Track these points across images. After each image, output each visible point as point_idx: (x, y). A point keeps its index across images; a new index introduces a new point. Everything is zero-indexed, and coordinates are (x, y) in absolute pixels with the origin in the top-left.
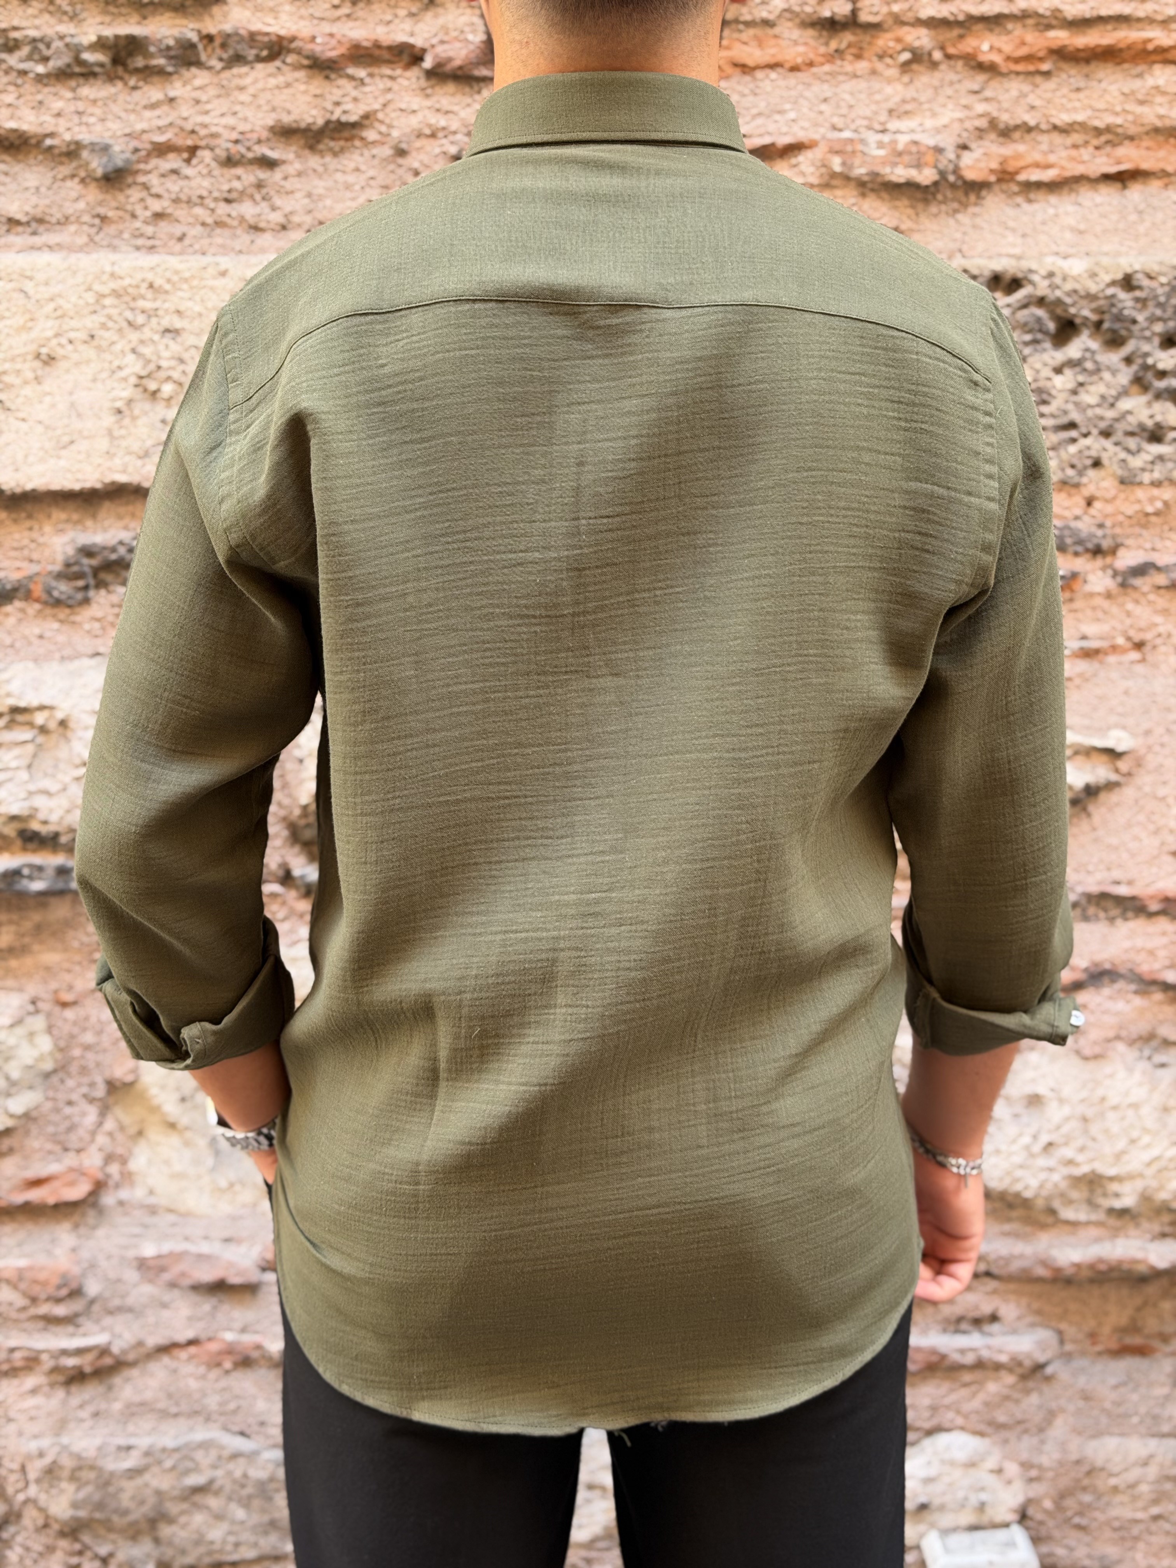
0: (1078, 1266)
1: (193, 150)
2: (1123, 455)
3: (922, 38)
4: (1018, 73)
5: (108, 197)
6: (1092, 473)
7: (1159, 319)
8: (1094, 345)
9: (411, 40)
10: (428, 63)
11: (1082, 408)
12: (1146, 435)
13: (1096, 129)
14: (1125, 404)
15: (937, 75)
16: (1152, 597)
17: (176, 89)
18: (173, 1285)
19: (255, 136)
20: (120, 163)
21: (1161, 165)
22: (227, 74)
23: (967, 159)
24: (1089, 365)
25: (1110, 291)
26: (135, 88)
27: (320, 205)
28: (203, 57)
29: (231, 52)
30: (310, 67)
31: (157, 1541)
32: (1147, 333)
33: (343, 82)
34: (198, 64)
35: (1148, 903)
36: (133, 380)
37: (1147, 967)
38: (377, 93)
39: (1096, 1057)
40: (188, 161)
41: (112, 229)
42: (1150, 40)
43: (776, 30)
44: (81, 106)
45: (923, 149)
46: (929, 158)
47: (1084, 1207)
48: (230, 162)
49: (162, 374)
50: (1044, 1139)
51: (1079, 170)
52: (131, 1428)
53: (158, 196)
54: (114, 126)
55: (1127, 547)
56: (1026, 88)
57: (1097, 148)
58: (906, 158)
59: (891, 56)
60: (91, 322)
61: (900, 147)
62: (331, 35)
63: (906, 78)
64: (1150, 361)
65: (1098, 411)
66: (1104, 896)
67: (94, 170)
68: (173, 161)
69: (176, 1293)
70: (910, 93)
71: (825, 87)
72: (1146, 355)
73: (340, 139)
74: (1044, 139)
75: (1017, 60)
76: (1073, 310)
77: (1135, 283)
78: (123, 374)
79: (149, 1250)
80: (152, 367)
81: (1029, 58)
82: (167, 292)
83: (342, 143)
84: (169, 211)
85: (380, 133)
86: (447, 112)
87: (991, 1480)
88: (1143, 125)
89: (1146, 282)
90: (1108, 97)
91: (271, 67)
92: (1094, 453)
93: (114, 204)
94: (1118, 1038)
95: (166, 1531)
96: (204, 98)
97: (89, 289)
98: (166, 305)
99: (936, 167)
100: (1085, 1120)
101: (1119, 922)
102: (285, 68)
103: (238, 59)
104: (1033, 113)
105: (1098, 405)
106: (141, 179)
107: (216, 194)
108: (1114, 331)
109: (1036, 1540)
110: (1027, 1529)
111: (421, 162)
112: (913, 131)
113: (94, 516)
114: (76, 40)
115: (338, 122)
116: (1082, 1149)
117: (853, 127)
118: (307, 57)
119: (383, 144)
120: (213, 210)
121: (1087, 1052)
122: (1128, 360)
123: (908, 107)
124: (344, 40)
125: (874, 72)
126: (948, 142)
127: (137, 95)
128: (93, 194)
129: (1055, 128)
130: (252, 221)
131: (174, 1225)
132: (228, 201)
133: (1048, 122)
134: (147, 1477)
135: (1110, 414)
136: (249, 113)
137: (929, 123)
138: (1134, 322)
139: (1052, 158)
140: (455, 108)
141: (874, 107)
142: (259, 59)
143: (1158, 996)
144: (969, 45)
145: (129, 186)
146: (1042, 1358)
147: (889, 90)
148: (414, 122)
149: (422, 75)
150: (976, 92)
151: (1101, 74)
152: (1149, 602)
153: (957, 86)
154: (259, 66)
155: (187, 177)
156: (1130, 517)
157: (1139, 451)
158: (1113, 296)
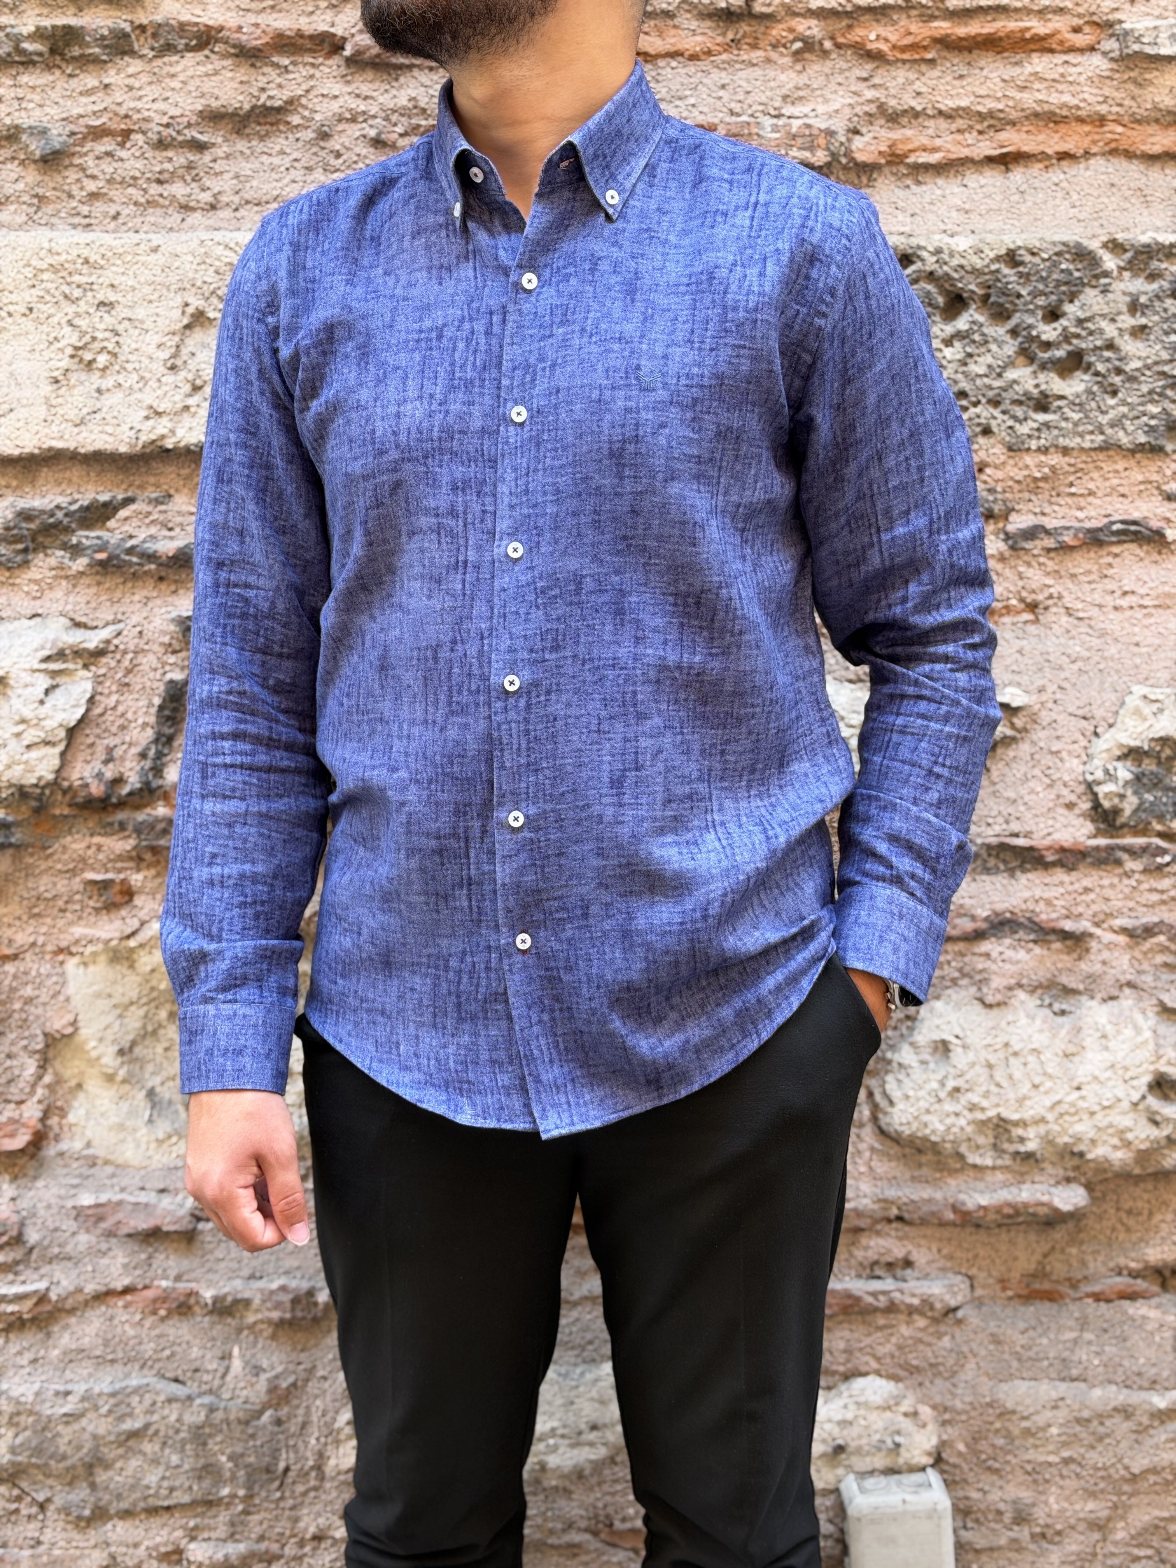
0: (985, 1208)
1: (126, 134)
2: (1010, 423)
3: (813, 28)
4: (904, 62)
5: (46, 178)
6: (981, 440)
7: (1043, 293)
8: (981, 319)
9: (332, 30)
10: (348, 52)
11: (972, 378)
12: (1031, 403)
13: (979, 114)
14: (1011, 374)
15: (829, 64)
16: (1042, 560)
17: (111, 76)
18: (110, 1234)
19: (186, 119)
20: (58, 146)
21: (1041, 148)
22: (159, 62)
23: (858, 142)
24: (976, 337)
25: (993, 267)
26: (71, 76)
27: (248, 185)
28: (136, 47)
29: (162, 42)
30: (236, 56)
31: (93, 1486)
32: (1031, 307)
33: (267, 70)
34: (132, 53)
35: (1044, 853)
36: (69, 351)
37: (1045, 916)
38: (300, 80)
39: (999, 1005)
40: (122, 145)
41: (49, 209)
42: (1028, 29)
43: (676, 21)
44: (20, 92)
45: (815, 132)
46: (822, 141)
47: (991, 1153)
48: (161, 144)
49: (97, 345)
50: (951, 1084)
51: (965, 152)
52: (68, 1374)
53: (93, 177)
54: (53, 111)
55: (1018, 511)
56: (912, 76)
57: (980, 133)
58: (800, 141)
59: (784, 46)
60: (31, 296)
61: (794, 130)
62: (257, 25)
63: (799, 67)
64: (1034, 333)
65: (986, 380)
66: (1003, 847)
67: (32, 153)
68: (107, 145)
69: (114, 1240)
70: (803, 80)
71: (723, 74)
72: (1030, 327)
73: (266, 124)
74: (931, 123)
75: (904, 49)
76: (960, 285)
77: (1018, 258)
78: (60, 345)
79: (86, 1199)
80: (87, 338)
81: (914, 47)
82: (102, 267)
83: (268, 127)
84: (104, 191)
85: (303, 117)
86: (366, 98)
87: (906, 1424)
88: (1023, 110)
89: (1028, 258)
90: (989, 84)
91: (200, 56)
92: (983, 421)
93: (51, 185)
94: (1020, 986)
95: (101, 1476)
96: (137, 85)
97: (29, 265)
98: (101, 280)
99: (828, 149)
100: (990, 1066)
101: (1018, 873)
102: (213, 56)
103: (169, 48)
104: (919, 100)
105: (986, 376)
106: (77, 161)
107: (148, 175)
108: (1001, 305)
109: (949, 1484)
110: (942, 1472)
111: (342, 145)
112: (806, 116)
113: (32, 482)
114: (15, 31)
115: (264, 105)
116: (986, 1095)
117: (750, 112)
118: (234, 46)
119: (307, 128)
120: (145, 191)
121: (989, 999)
122: (1014, 333)
123: (801, 93)
124: (268, 29)
125: (768, 60)
126: (839, 125)
127: (74, 82)
128: (32, 176)
129: (940, 112)
130: (183, 200)
131: (113, 1176)
132: (160, 182)
133: (934, 107)
134: (84, 1422)
135: (997, 383)
136: (179, 98)
137: (821, 109)
138: (1019, 296)
139: (938, 142)
140: (375, 94)
141: (768, 93)
142: (189, 49)
143: (1057, 945)
144: (858, 34)
145: (66, 167)
146: (953, 1303)
147: (783, 77)
148: (335, 106)
149: (342, 63)
150: (865, 80)
151: (982, 63)
152: (1040, 564)
153: (847, 74)
154: (189, 55)
155: (122, 160)
156: (1019, 482)
157: (1025, 419)
158: (998, 271)
